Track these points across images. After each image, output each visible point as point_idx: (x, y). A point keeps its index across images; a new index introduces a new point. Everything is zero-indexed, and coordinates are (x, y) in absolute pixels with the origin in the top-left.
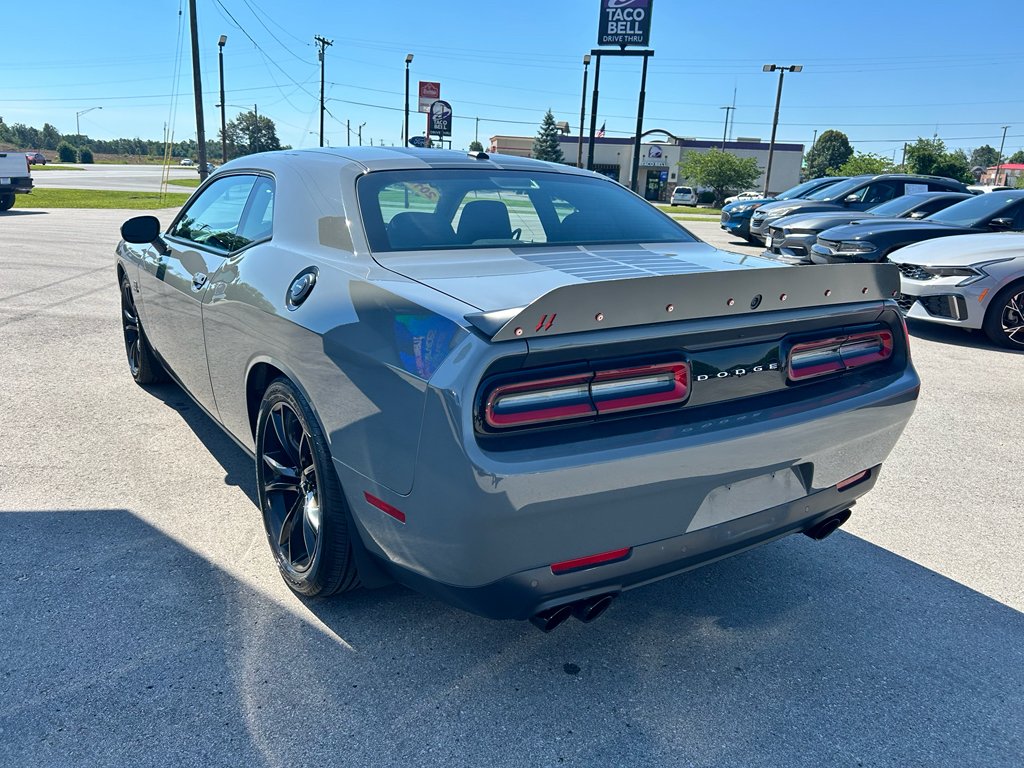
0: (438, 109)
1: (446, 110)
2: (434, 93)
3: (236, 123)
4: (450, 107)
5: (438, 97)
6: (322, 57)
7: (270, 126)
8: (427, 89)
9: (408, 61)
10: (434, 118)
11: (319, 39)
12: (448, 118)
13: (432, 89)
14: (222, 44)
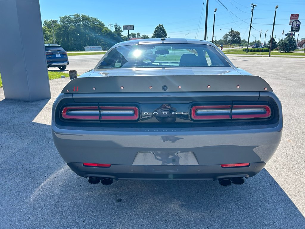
0: (295, 23)
1: (298, 23)
2: (296, 18)
3: (228, 34)
4: (300, 22)
5: (298, 19)
6: (252, 11)
7: (238, 34)
8: (294, 16)
9: (276, 8)
10: (293, 26)
11: (252, 5)
12: (299, 26)
13: (296, 16)
14: (215, 11)
